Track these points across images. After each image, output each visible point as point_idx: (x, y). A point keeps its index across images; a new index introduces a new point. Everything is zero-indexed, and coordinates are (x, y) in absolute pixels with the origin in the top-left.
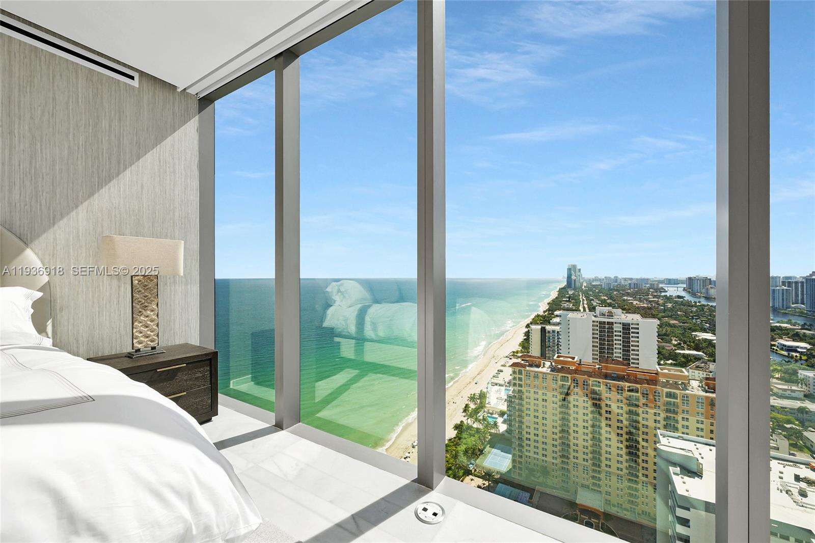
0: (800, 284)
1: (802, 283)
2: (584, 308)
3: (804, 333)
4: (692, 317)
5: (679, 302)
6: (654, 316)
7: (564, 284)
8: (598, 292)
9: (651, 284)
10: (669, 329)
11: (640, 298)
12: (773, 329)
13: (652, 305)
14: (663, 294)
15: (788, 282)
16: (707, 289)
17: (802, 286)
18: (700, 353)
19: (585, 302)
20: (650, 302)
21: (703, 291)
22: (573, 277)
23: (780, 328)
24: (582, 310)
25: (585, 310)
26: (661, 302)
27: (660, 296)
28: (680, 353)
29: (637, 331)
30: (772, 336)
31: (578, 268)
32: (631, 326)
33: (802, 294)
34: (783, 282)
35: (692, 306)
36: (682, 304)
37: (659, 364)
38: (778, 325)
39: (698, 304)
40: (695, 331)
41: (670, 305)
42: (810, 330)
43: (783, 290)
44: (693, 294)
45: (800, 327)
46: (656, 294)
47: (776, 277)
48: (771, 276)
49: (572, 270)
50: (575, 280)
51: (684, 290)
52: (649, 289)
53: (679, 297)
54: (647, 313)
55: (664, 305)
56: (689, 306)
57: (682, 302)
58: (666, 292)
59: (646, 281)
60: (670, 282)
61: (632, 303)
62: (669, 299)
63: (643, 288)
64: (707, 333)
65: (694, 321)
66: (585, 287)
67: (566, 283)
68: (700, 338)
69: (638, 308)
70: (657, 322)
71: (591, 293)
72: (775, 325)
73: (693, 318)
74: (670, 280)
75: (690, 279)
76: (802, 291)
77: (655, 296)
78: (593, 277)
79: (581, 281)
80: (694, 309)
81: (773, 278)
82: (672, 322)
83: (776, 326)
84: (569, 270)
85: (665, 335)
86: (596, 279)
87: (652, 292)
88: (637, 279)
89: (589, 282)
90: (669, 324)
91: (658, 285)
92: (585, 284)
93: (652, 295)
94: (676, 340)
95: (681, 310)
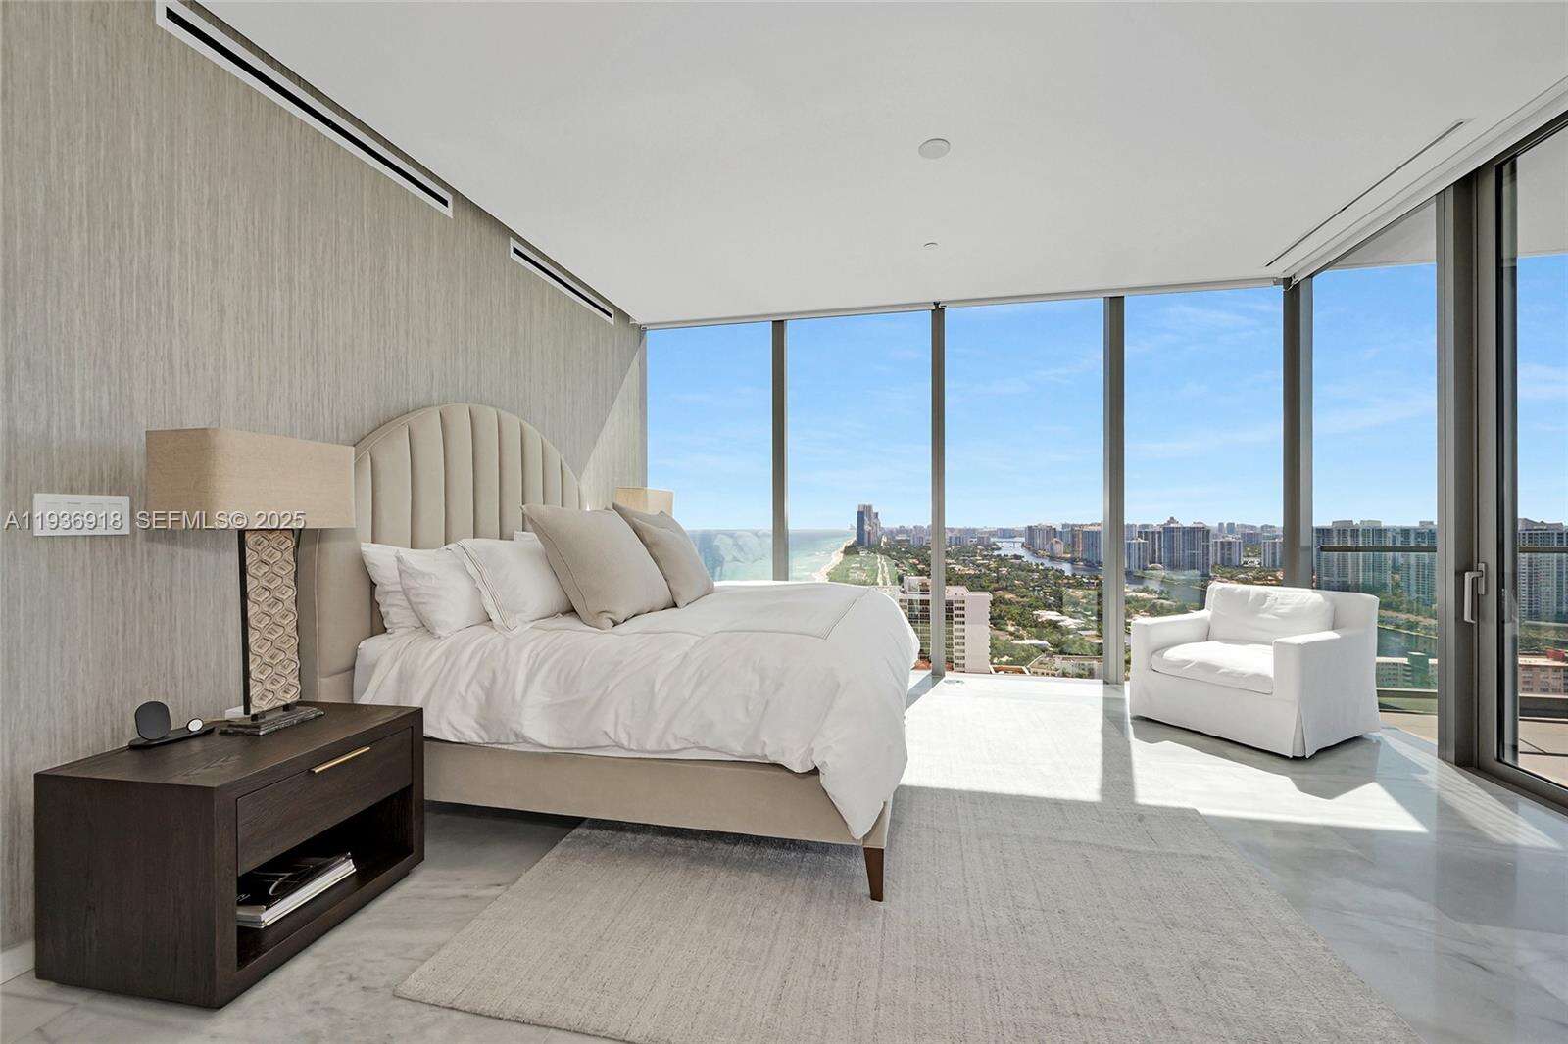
0: (1157, 535)
1: (1159, 532)
2: (884, 579)
3: (1162, 604)
4: (1033, 587)
5: (1017, 565)
6: (983, 589)
7: (852, 539)
8: (904, 553)
9: (979, 538)
10: (1003, 607)
11: (964, 561)
12: (1128, 602)
13: (980, 571)
14: (996, 553)
15: (1144, 532)
16: (1052, 544)
17: (1160, 537)
18: (1044, 642)
19: (886, 569)
20: (979, 566)
21: (1047, 547)
22: (867, 527)
23: (1137, 600)
24: (881, 584)
25: (885, 583)
26: (993, 565)
27: (992, 557)
28: (1017, 645)
29: (962, 612)
30: (1128, 611)
31: (875, 510)
32: (955, 605)
33: (1160, 550)
34: (1140, 532)
35: (1033, 571)
36: (1020, 568)
37: (992, 663)
38: (1134, 594)
39: (1040, 567)
40: (1037, 608)
41: (1004, 571)
42: (1167, 600)
43: (1139, 543)
44: (1035, 553)
45: (1157, 596)
46: (986, 553)
47: (1131, 526)
48: (1125, 523)
49: (864, 514)
50: (869, 533)
51: (1023, 545)
52: (976, 546)
53: (1017, 557)
54: (975, 584)
55: (996, 570)
56: (1029, 571)
57: (1020, 565)
58: (1000, 549)
59: (971, 532)
60: (1007, 534)
61: (953, 568)
62: (1002, 560)
63: (969, 544)
64: (1052, 610)
65: (1036, 593)
66: (885, 544)
67: (855, 538)
68: (1044, 619)
69: (962, 576)
70: (988, 597)
71: (894, 554)
72: (1131, 594)
73: (1034, 590)
74: (1004, 530)
75: (1030, 528)
76: (1160, 545)
77: (985, 556)
78: (898, 527)
79: (879, 533)
80: (1036, 576)
81: (1128, 526)
82: (1009, 596)
83: (1131, 597)
84: (861, 515)
85: (1000, 617)
86: (902, 530)
87: (981, 551)
88: (960, 530)
89: (891, 533)
90: (1004, 600)
91: (988, 538)
92: (884, 539)
93: (981, 555)
94: (1013, 625)
95: (1019, 578)
